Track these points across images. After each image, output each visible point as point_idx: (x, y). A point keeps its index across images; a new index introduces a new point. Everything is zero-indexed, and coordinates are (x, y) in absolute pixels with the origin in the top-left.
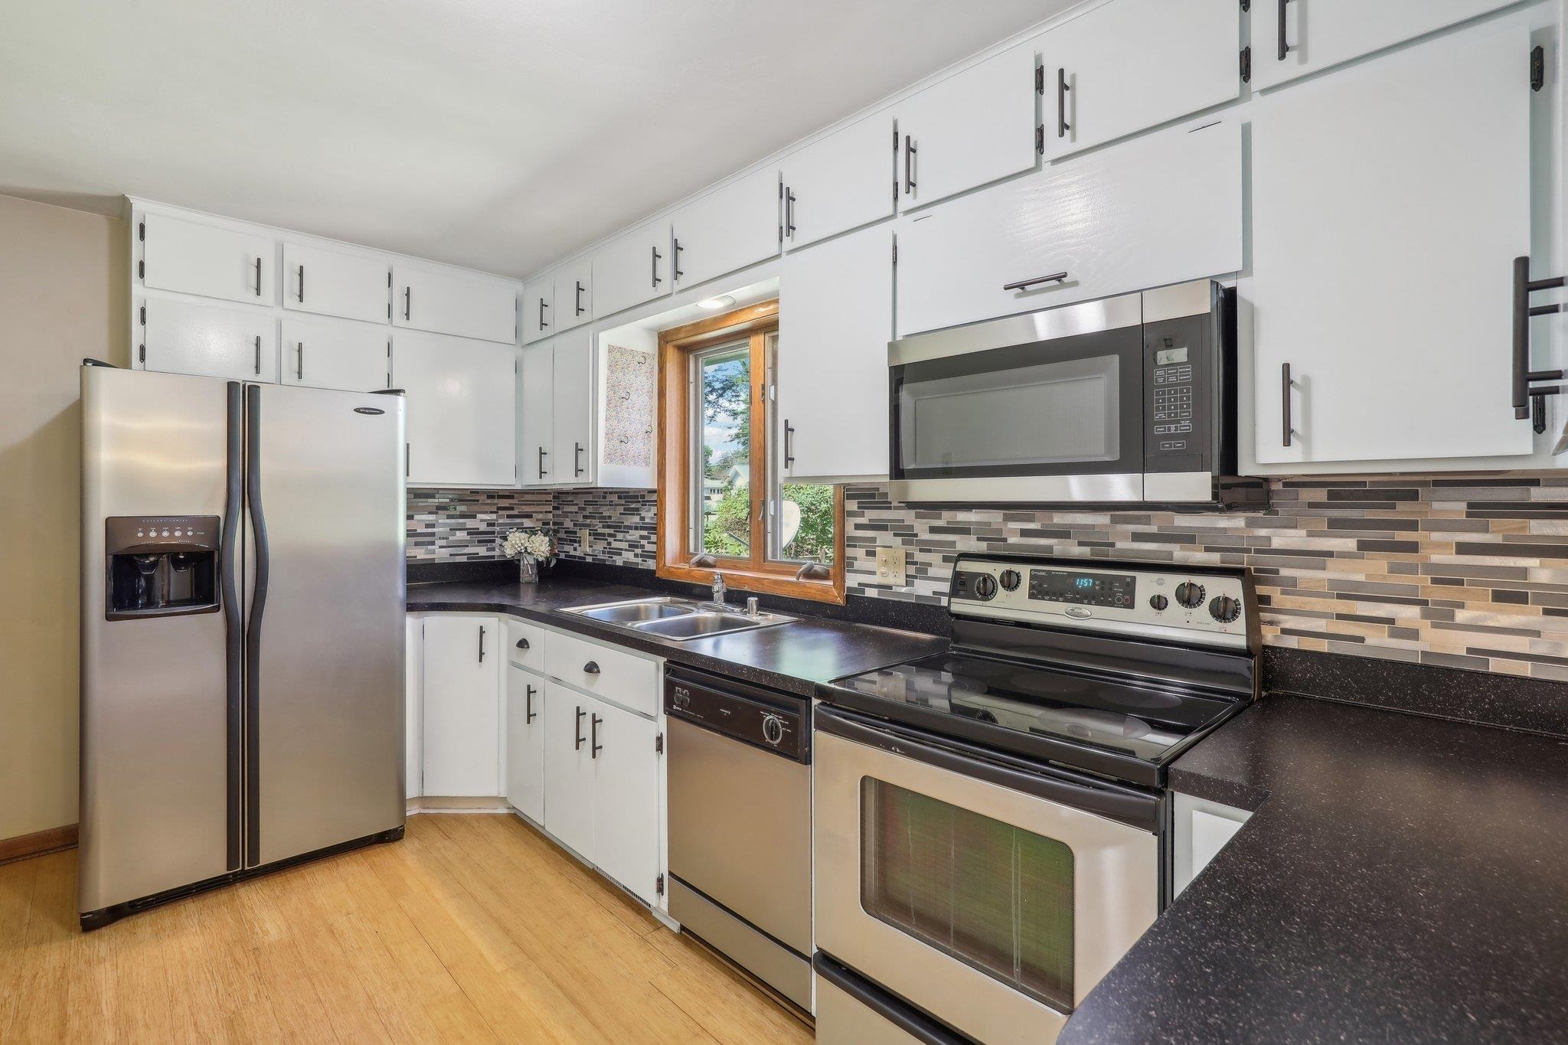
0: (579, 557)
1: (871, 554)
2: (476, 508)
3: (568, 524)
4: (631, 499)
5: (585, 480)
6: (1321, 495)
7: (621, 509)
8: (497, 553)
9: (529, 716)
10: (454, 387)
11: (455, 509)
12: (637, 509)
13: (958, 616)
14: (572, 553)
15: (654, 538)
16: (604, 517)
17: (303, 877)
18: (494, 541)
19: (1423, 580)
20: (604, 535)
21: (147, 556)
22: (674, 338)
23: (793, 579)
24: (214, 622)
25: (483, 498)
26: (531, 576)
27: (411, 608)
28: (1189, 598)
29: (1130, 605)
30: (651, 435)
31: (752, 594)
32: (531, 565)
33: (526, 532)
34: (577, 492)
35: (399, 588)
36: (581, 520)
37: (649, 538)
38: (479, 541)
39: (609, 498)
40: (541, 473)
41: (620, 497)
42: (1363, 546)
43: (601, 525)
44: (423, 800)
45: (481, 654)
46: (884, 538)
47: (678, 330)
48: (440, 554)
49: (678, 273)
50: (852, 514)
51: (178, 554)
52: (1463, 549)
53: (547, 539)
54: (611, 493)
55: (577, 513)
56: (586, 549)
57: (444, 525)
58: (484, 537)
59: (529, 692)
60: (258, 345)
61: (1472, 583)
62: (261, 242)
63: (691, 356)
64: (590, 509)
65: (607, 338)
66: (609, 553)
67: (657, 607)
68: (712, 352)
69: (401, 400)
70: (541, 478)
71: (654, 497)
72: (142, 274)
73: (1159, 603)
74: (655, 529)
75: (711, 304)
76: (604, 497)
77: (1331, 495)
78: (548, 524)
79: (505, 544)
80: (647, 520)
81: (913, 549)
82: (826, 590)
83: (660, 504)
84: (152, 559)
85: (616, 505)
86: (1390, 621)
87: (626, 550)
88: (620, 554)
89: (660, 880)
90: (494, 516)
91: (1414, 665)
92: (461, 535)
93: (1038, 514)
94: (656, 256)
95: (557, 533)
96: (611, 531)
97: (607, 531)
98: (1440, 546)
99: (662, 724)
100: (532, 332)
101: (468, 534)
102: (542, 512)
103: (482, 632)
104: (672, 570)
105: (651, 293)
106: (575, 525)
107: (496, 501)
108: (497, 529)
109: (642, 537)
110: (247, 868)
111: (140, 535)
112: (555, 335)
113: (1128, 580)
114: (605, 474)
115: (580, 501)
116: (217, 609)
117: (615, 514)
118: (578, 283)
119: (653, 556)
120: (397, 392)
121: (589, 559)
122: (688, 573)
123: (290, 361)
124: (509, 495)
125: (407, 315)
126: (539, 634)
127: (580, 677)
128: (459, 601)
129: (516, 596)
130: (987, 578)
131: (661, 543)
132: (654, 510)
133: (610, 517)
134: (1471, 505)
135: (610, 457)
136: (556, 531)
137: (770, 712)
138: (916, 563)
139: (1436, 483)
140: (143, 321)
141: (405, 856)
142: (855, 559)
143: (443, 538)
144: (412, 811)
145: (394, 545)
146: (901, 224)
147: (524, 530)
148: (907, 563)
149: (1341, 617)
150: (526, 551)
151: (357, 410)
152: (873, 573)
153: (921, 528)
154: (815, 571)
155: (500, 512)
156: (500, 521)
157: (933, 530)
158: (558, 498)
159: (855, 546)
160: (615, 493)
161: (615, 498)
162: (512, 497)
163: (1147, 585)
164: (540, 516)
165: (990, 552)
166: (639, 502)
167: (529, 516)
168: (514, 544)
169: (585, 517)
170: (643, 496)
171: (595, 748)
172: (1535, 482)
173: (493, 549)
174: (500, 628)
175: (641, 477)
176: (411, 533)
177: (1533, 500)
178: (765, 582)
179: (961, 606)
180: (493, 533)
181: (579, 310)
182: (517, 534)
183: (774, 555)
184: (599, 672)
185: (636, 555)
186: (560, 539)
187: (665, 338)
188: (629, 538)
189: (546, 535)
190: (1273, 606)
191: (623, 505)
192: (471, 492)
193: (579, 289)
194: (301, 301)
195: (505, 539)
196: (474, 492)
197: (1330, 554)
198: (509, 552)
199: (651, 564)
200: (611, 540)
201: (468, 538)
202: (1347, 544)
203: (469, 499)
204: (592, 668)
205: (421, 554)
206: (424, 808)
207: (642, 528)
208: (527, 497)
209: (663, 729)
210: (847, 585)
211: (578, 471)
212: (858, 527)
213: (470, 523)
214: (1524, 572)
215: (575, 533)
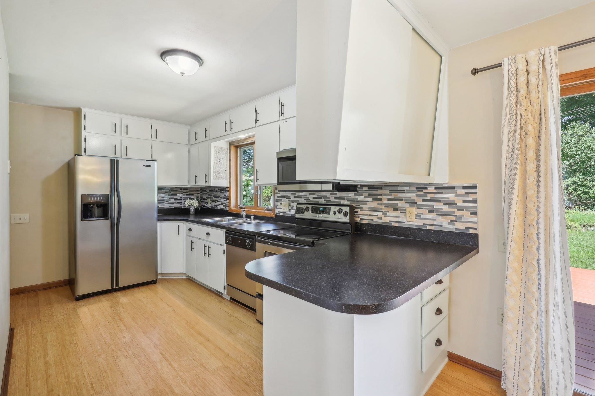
0: (208, 207)
1: (281, 204)
2: (176, 192)
3: (204, 197)
4: (222, 190)
5: (207, 185)
6: (366, 188)
7: (219, 193)
8: (183, 206)
9: (192, 249)
10: (170, 156)
11: (170, 193)
12: (224, 193)
13: (298, 218)
14: (205, 206)
15: (228, 201)
16: (215, 195)
17: (131, 291)
18: (182, 202)
19: (382, 206)
20: (214, 200)
21: (90, 205)
22: (233, 144)
23: (263, 211)
24: (107, 222)
25: (179, 189)
26: (193, 212)
27: (159, 220)
28: (340, 211)
29: (329, 214)
30: (227, 171)
31: (252, 215)
32: (193, 209)
33: (191, 200)
34: (206, 188)
35: (156, 215)
36: (208, 196)
37: (227, 201)
38: (177, 202)
39: (216, 189)
40: (195, 182)
41: (219, 189)
42: (374, 199)
43: (214, 197)
44: (162, 274)
45: (178, 233)
46: (284, 199)
47: (234, 142)
48: (166, 206)
49: (231, 129)
50: (277, 193)
51: (98, 204)
52: (389, 200)
53: (198, 201)
54: (216, 188)
55: (207, 194)
56: (209, 204)
57: (168, 197)
58: (179, 201)
59: (192, 242)
60: (115, 147)
61: (390, 207)
62: (116, 118)
63: (238, 149)
64: (210, 193)
65: (213, 144)
66: (216, 205)
67: (227, 220)
68: (245, 148)
69: (156, 162)
70: (195, 183)
71: (228, 189)
72: (85, 129)
73: (334, 213)
74: (229, 198)
75: (242, 136)
76: (214, 189)
77: (369, 188)
78: (198, 197)
79: (185, 203)
80: (226, 196)
81: (290, 202)
82: (271, 214)
83: (230, 191)
84: (92, 206)
85: (218, 191)
86: (377, 216)
87: (221, 204)
88: (219, 206)
89: (225, 286)
90: (182, 195)
91: (381, 225)
92: (172, 200)
93: (316, 193)
94: (226, 124)
95: (201, 200)
96: (217, 199)
97: (215, 199)
98: (385, 199)
99: (225, 247)
100: (193, 141)
101: (174, 200)
102: (196, 194)
103: (179, 227)
104: (233, 210)
105: (225, 134)
106: (206, 197)
107: (182, 190)
108: (183, 199)
109: (225, 201)
110: (116, 288)
111: (89, 199)
112: (199, 142)
113: (330, 208)
114: (214, 183)
115: (208, 190)
116: (108, 219)
117: (217, 194)
118: (205, 129)
119: (228, 206)
120: (155, 160)
121: (210, 207)
122: (237, 211)
123: (124, 151)
124: (187, 188)
125: (157, 137)
126: (195, 227)
127: (204, 237)
128: (172, 218)
129: (189, 217)
130: (303, 209)
131: (230, 202)
132: (228, 193)
133: (216, 195)
134: (390, 190)
135: (215, 178)
136: (201, 199)
137: (248, 240)
138: (291, 206)
139: (385, 186)
140: (85, 141)
141: (158, 287)
142: (278, 205)
143: (167, 201)
144: (159, 277)
145: (154, 203)
146: (281, 122)
147: (191, 199)
148: (289, 206)
149: (370, 215)
150: (191, 205)
151: (144, 166)
152: (282, 209)
153: (292, 197)
154: (269, 209)
155: (184, 194)
156: (184, 196)
157: (295, 197)
158: (201, 189)
159: (277, 202)
160: (218, 188)
161: (217, 189)
162: (187, 189)
163: (333, 209)
164: (196, 195)
165: (307, 203)
166: (224, 190)
167: (192, 195)
168: (189, 203)
169: (209, 195)
170: (225, 189)
171: (209, 255)
172: (399, 186)
173: (182, 205)
174: (183, 226)
175: (224, 183)
176: (158, 200)
177: (398, 189)
178: (256, 212)
179: (298, 216)
180: (182, 200)
181: (206, 136)
182: (189, 200)
183: (260, 205)
184: (210, 235)
185: (223, 206)
186: (202, 202)
187: (231, 144)
188: (221, 201)
189: (197, 200)
190: (359, 213)
191: (220, 191)
192: (175, 188)
193: (206, 130)
194: (127, 134)
195: (185, 201)
196: (176, 188)
197: (368, 201)
198: (186, 205)
199: (227, 208)
200: (216, 201)
201: (174, 201)
202: (370, 199)
203: (174, 190)
204: (208, 234)
205: (160, 206)
206: (162, 277)
207: (225, 198)
208: (192, 189)
209: (225, 248)
210: (276, 212)
211: (206, 182)
212: (278, 197)
213: (175, 197)
214: (397, 204)
215: (206, 200)
